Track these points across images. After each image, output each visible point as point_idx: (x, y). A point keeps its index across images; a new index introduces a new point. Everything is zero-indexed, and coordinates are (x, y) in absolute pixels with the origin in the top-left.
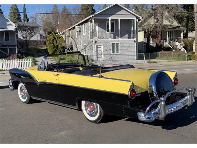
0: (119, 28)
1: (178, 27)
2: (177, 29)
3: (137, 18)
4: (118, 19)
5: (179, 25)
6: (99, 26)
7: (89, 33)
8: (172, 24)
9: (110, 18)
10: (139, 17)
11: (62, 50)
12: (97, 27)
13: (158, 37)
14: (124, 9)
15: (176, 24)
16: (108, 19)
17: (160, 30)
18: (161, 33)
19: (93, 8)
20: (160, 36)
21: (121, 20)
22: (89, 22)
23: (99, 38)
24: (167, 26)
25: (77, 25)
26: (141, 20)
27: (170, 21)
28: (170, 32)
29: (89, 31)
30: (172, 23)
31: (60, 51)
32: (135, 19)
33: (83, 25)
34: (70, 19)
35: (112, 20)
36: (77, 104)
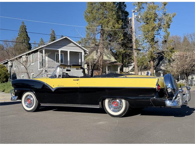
0: (69, 59)
1: (115, 62)
2: (115, 64)
3: (85, 51)
4: (67, 51)
5: (116, 61)
6: (48, 57)
7: (39, 62)
8: (110, 60)
9: (60, 50)
10: (86, 51)
11: (4, 79)
12: (47, 57)
13: (100, 70)
14: (73, 43)
15: (113, 59)
16: (58, 50)
17: (101, 64)
18: (102, 67)
19: (28, 42)
20: (101, 69)
21: (70, 52)
22: (39, 53)
23: (49, 68)
24: (106, 61)
25: (24, 55)
26: (87, 53)
27: (108, 57)
28: (109, 66)
29: (39, 61)
30: (110, 58)
31: (3, 81)
32: (83, 52)
33: (31, 55)
34: (8, 51)
35: (62, 51)
36: (100, 103)
